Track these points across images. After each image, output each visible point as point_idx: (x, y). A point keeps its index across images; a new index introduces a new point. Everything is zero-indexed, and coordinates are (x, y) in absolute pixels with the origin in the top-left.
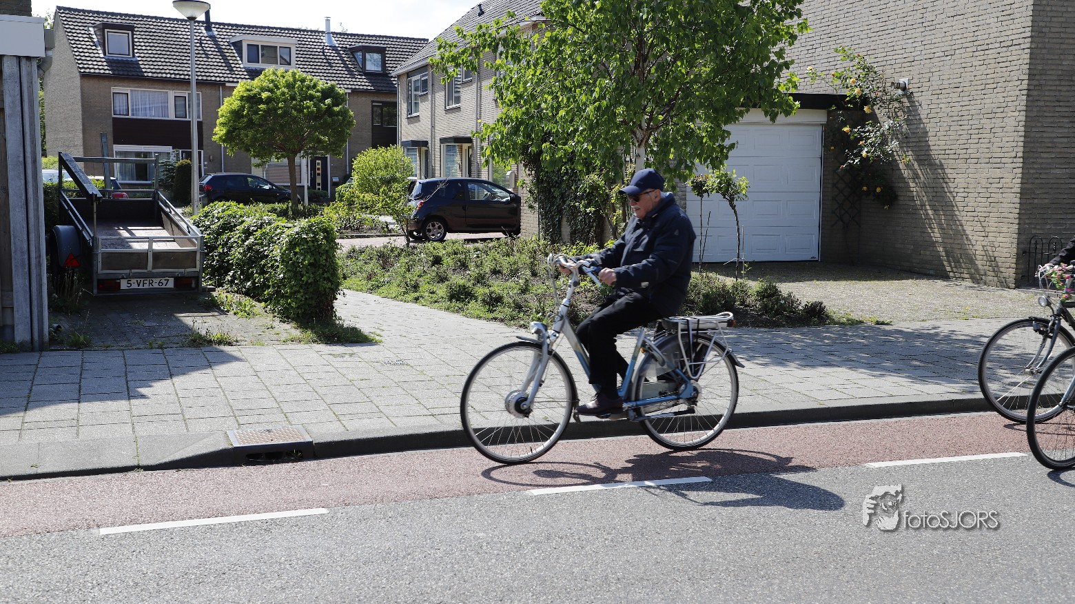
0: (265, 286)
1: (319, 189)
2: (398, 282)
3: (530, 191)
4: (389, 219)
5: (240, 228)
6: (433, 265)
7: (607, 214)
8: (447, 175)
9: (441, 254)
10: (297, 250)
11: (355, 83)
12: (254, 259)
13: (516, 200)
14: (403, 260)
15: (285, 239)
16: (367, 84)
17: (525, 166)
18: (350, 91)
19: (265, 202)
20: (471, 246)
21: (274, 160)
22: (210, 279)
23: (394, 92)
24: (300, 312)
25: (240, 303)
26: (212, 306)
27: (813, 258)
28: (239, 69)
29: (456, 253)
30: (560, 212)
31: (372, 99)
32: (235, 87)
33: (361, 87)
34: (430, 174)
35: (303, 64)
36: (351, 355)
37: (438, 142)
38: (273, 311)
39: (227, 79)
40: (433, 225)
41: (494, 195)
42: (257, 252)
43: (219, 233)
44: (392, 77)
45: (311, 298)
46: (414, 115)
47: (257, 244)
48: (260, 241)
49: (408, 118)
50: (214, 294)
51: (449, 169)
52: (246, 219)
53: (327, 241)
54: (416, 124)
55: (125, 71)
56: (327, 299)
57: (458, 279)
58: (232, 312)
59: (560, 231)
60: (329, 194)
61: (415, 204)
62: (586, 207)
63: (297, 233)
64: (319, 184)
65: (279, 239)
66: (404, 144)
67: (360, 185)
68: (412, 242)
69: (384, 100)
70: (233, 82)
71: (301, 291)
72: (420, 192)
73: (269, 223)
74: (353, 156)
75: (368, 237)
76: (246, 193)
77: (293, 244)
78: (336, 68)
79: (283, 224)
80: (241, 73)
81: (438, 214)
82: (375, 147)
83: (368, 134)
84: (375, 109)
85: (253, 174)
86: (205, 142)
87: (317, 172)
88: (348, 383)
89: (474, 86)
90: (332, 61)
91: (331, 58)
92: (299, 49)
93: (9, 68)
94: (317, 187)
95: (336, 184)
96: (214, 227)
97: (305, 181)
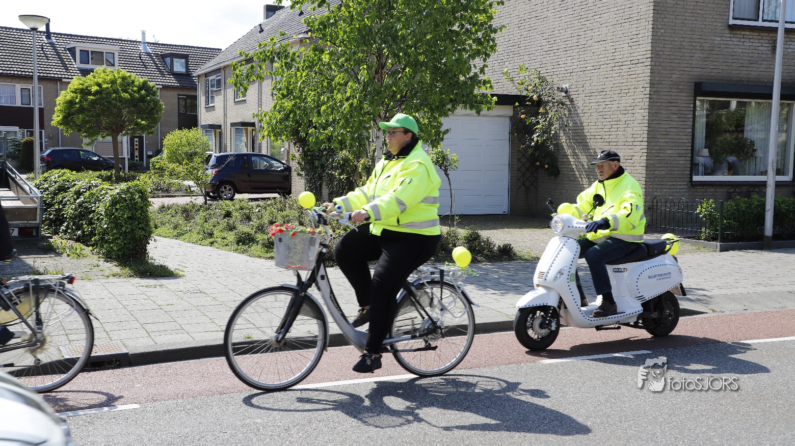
0: (92, 234)
1: (137, 160)
2: (197, 230)
3: (299, 163)
4: (191, 183)
5: (73, 190)
6: (224, 218)
7: (355, 180)
8: (236, 151)
9: (231, 210)
10: (118, 207)
11: (165, 81)
12: (84, 213)
13: (288, 169)
14: (202, 214)
15: (108, 198)
16: (174, 82)
17: (295, 144)
18: (161, 87)
19: (94, 170)
20: (254, 203)
21: (100, 139)
22: (48, 229)
23: (195, 89)
24: (120, 254)
25: (72, 248)
26: (50, 250)
27: (504, 212)
28: (73, 69)
29: (242, 209)
30: (321, 178)
31: (178, 93)
32: (69, 83)
33: (170, 84)
34: (223, 149)
35: (124, 65)
36: (160, 286)
37: (229, 125)
38: (99, 253)
39: (63, 76)
40: (225, 188)
41: (271, 165)
42: (86, 208)
43: (55, 194)
44: (193, 77)
45: (129, 243)
46: (211, 105)
47: (86, 202)
48: (88, 200)
49: (206, 108)
50: (51, 240)
51: (237, 146)
52: (78, 183)
53: (142, 200)
54: (213, 112)
56: (141, 244)
57: (244, 228)
58: (65, 254)
59: (321, 193)
60: (145, 165)
61: (211, 172)
62: (340, 174)
63: (118, 194)
64: (137, 157)
65: (103, 198)
66: (204, 127)
67: (169, 158)
68: (209, 200)
69: (188, 93)
70: (68, 78)
71: (121, 237)
72: (214, 163)
73: (96, 186)
74: (164, 135)
75: (174, 196)
76: (78, 163)
77: (114, 202)
78: (150, 69)
79: (107, 187)
80: (74, 72)
81: (229, 179)
82: (180, 129)
83: (175, 119)
84: (181, 100)
85: (84, 149)
86: (46, 124)
87: (135, 147)
88: (157, 307)
89: (257, 84)
90: (147, 64)
91: (146, 61)
92: (121, 54)
94: (135, 159)
95: (150, 157)
96: (51, 189)
97: (126, 154)
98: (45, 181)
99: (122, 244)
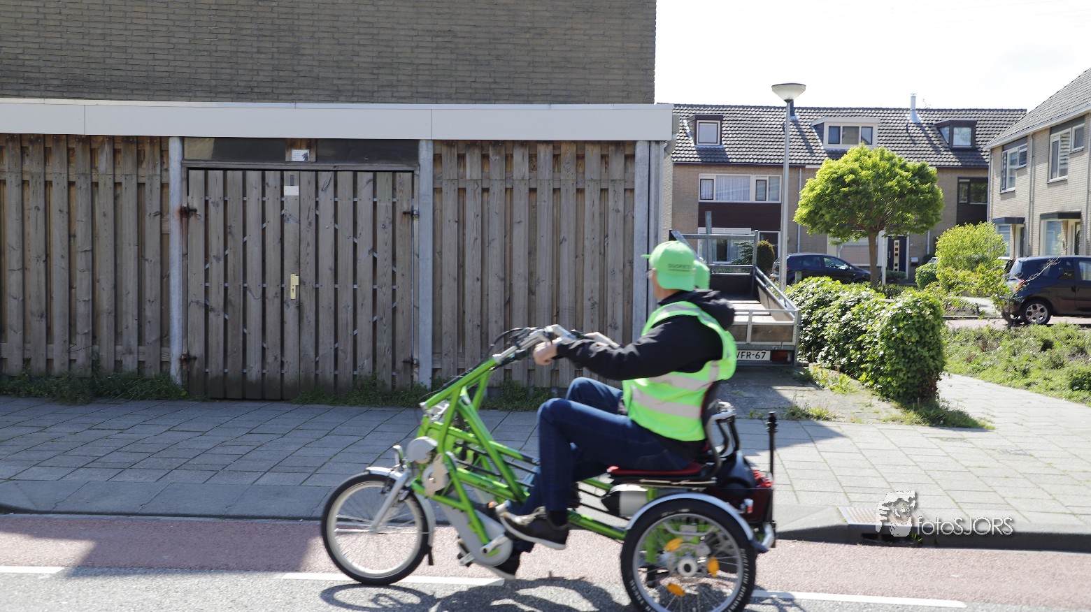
1: (897, 270)
2: (1002, 366)
5: (836, 303)
6: (1043, 350)
10: (900, 326)
11: (941, 160)
12: (851, 334)
15: (885, 314)
18: (938, 168)
21: (853, 239)
22: (804, 354)
24: (901, 391)
25: (836, 380)
26: (808, 381)
28: (820, 151)
31: (959, 175)
32: (817, 169)
33: (947, 164)
34: (1028, 254)
35: (886, 143)
36: (961, 440)
37: (1037, 218)
38: (871, 389)
39: (807, 162)
40: (1035, 308)
42: (855, 328)
43: (813, 309)
44: (982, 151)
45: (914, 377)
46: (1009, 190)
47: (854, 319)
48: (858, 317)
49: (1001, 194)
50: (809, 369)
51: (1051, 248)
52: (842, 295)
53: (934, 318)
54: (1013, 199)
55: (713, 158)
56: (930, 379)
58: (828, 388)
60: (908, 276)
63: (900, 308)
65: (878, 314)
66: (996, 222)
71: (904, 369)
72: (1020, 271)
73: (867, 299)
77: (894, 320)
78: (920, 145)
79: (882, 300)
80: (821, 155)
81: (1041, 295)
82: (961, 225)
83: (952, 213)
84: (961, 186)
85: (829, 254)
87: (895, 252)
88: (964, 469)
89: (1086, 155)
90: (916, 138)
91: (915, 135)
92: (882, 128)
93: (640, 152)
94: (895, 268)
95: (915, 265)
96: (807, 302)
97: (882, 261)
98: (800, 292)
99: (906, 378)
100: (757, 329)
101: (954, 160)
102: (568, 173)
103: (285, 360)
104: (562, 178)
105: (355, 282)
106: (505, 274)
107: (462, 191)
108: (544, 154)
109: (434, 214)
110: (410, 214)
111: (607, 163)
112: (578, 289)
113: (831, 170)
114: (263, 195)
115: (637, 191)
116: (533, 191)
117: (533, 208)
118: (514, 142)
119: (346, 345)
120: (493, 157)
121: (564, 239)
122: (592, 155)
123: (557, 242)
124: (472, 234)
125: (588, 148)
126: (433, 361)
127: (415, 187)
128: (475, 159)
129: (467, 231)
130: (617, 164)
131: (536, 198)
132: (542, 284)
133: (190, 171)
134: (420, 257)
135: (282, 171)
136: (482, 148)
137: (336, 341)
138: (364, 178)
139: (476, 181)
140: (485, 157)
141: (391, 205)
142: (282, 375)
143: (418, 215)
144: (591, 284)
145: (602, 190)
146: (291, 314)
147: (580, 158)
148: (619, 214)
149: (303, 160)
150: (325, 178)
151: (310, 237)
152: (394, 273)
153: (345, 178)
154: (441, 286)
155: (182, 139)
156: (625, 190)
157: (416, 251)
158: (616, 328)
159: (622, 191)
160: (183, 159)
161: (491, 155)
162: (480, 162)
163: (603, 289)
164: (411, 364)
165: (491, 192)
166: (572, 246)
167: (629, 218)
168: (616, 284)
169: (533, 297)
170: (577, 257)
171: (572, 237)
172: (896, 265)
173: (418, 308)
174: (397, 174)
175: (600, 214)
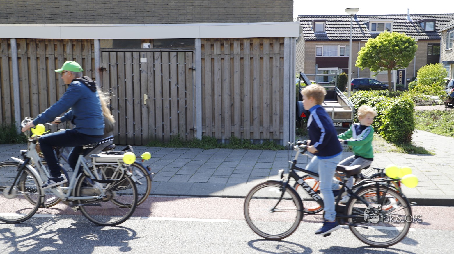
2: (442, 127)
5: (370, 102)
10: (396, 112)
11: (420, 36)
14: (444, 117)
15: (390, 107)
19: (377, 90)
21: (380, 71)
23: (439, 39)
24: (396, 139)
31: (428, 43)
33: (423, 38)
35: (396, 30)
36: (421, 159)
38: (384, 138)
39: (362, 39)
44: (439, 32)
45: (402, 133)
46: (450, 49)
48: (378, 108)
49: (446, 51)
52: (372, 99)
53: (410, 108)
55: (322, 38)
56: (408, 134)
60: (405, 86)
63: (396, 105)
65: (387, 107)
66: (444, 63)
67: (421, 82)
69: (434, 43)
73: (383, 100)
74: (418, 69)
75: (424, 105)
76: (368, 86)
77: (394, 109)
79: (389, 101)
80: (368, 36)
82: (428, 64)
83: (425, 59)
84: (429, 47)
85: (371, 78)
87: (400, 76)
90: (409, 28)
91: (409, 26)
92: (395, 23)
93: (286, 42)
94: (400, 83)
95: (408, 82)
96: (358, 102)
97: (394, 80)
98: (355, 97)
99: (398, 134)
100: (336, 114)
101: (426, 36)
102: (256, 51)
103: (143, 129)
104: (254, 53)
105: (170, 97)
106: (231, 93)
107: (213, 59)
108: (246, 44)
109: (201, 69)
110: (192, 69)
111: (272, 47)
112: (261, 99)
113: (371, 43)
114: (132, 62)
115: (285, 58)
116: (242, 59)
117: (242, 66)
118: (234, 39)
119: (167, 123)
120: (226, 45)
121: (255, 79)
122: (266, 43)
123: (252, 80)
124: (217, 77)
125: (265, 41)
126: (202, 129)
127: (194, 58)
128: (218, 46)
129: (215, 76)
130: (277, 47)
131: (243, 62)
132: (246, 97)
133: (103, 53)
134: (196, 87)
135: (140, 52)
136: (221, 42)
137: (163, 121)
138: (173, 55)
139: (218, 55)
140: (222, 45)
141: (184, 65)
142: (142, 135)
143: (195, 69)
144: (266, 97)
145: (271, 58)
146: (144, 110)
147: (261, 44)
148: (278, 68)
149: (148, 48)
150: (157, 55)
151: (151, 79)
152: (186, 93)
153: (165, 55)
154: (205, 98)
155: (99, 40)
156: (280, 58)
157: (195, 84)
158: (277, 115)
159: (279, 58)
160: (100, 48)
161: (224, 44)
162: (220, 47)
163: (271, 99)
164: (193, 130)
165: (225, 59)
166: (258, 81)
167: (282, 69)
168: (277, 96)
169: (243, 102)
170: (260, 86)
171: (258, 77)
172: (400, 82)
173: (196, 107)
174: (186, 53)
175: (270, 68)
